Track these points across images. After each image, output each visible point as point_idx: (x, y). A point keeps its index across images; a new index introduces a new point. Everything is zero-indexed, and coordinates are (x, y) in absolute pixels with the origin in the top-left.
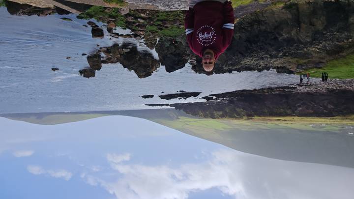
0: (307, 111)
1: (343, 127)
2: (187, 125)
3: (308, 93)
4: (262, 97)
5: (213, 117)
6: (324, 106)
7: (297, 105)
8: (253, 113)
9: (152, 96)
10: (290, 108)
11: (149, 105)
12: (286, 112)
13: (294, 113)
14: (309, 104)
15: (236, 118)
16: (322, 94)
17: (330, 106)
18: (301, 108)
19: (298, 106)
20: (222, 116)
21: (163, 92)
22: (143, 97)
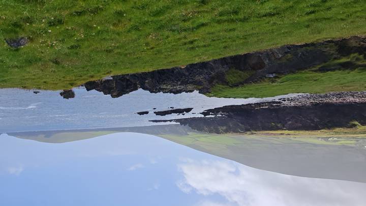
0: (296, 124)
1: (357, 141)
2: (197, 140)
3: (295, 107)
4: (253, 111)
5: (218, 132)
6: (310, 120)
7: (286, 119)
8: (249, 127)
9: (147, 113)
10: (280, 122)
11: (153, 121)
12: (277, 126)
13: (284, 127)
14: (297, 117)
15: (240, 133)
16: (308, 108)
17: (316, 120)
18: (290, 122)
19: (288, 120)
20: (226, 131)
21: (154, 109)
22: (138, 113)
